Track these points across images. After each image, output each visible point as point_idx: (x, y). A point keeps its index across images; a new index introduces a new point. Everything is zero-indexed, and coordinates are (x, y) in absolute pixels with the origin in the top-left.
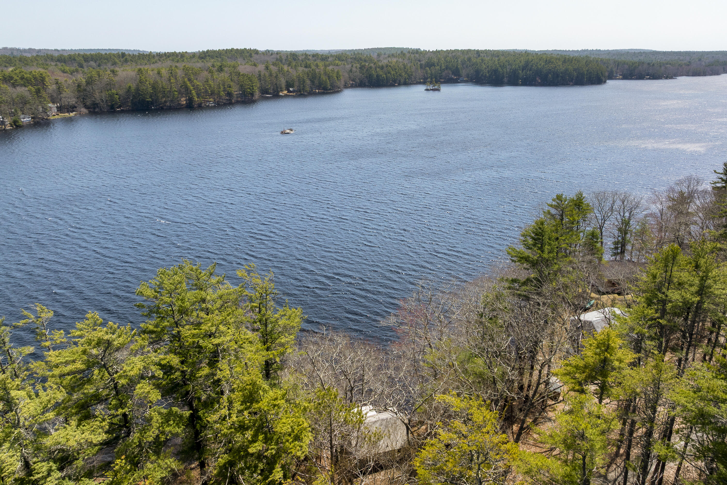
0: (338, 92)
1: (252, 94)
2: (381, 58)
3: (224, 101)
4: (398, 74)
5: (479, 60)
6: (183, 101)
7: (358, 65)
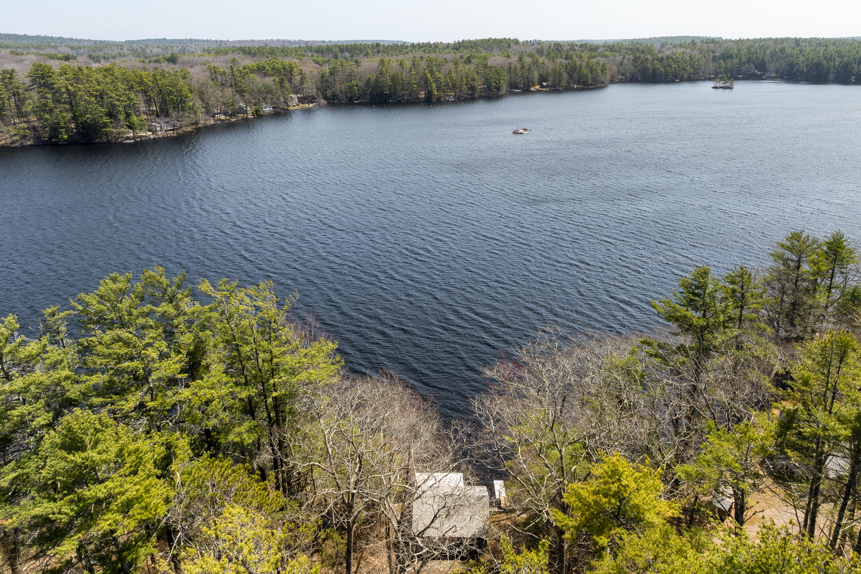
0: (601, 88)
1: (498, 89)
2: (664, 50)
3: (466, 96)
4: (681, 67)
5: (796, 51)
6: (422, 95)
7: (632, 57)
